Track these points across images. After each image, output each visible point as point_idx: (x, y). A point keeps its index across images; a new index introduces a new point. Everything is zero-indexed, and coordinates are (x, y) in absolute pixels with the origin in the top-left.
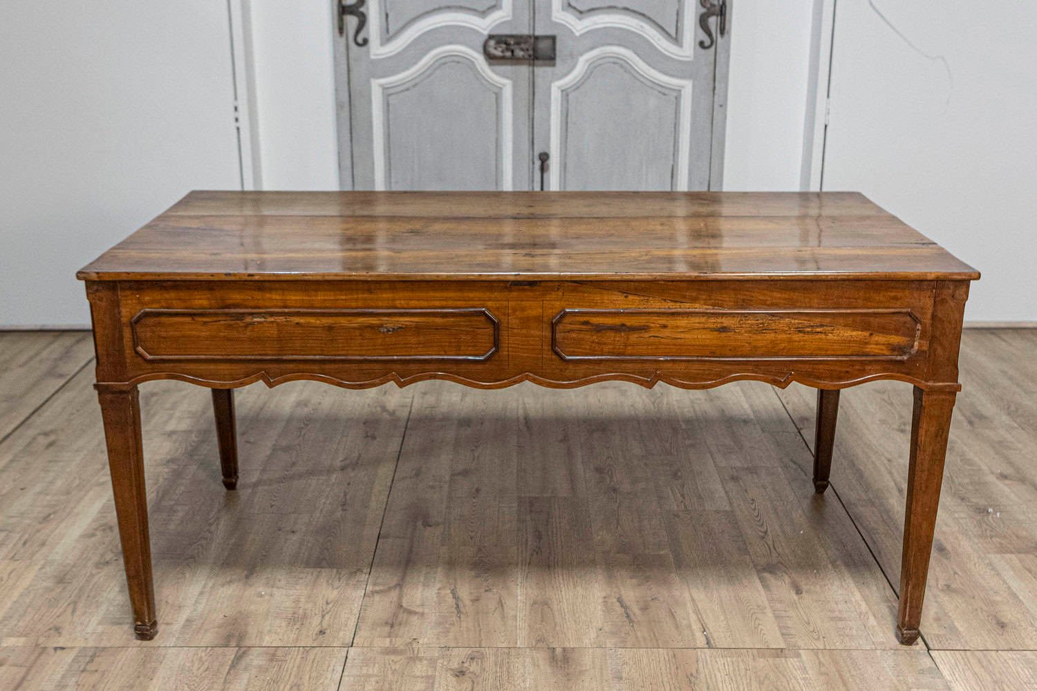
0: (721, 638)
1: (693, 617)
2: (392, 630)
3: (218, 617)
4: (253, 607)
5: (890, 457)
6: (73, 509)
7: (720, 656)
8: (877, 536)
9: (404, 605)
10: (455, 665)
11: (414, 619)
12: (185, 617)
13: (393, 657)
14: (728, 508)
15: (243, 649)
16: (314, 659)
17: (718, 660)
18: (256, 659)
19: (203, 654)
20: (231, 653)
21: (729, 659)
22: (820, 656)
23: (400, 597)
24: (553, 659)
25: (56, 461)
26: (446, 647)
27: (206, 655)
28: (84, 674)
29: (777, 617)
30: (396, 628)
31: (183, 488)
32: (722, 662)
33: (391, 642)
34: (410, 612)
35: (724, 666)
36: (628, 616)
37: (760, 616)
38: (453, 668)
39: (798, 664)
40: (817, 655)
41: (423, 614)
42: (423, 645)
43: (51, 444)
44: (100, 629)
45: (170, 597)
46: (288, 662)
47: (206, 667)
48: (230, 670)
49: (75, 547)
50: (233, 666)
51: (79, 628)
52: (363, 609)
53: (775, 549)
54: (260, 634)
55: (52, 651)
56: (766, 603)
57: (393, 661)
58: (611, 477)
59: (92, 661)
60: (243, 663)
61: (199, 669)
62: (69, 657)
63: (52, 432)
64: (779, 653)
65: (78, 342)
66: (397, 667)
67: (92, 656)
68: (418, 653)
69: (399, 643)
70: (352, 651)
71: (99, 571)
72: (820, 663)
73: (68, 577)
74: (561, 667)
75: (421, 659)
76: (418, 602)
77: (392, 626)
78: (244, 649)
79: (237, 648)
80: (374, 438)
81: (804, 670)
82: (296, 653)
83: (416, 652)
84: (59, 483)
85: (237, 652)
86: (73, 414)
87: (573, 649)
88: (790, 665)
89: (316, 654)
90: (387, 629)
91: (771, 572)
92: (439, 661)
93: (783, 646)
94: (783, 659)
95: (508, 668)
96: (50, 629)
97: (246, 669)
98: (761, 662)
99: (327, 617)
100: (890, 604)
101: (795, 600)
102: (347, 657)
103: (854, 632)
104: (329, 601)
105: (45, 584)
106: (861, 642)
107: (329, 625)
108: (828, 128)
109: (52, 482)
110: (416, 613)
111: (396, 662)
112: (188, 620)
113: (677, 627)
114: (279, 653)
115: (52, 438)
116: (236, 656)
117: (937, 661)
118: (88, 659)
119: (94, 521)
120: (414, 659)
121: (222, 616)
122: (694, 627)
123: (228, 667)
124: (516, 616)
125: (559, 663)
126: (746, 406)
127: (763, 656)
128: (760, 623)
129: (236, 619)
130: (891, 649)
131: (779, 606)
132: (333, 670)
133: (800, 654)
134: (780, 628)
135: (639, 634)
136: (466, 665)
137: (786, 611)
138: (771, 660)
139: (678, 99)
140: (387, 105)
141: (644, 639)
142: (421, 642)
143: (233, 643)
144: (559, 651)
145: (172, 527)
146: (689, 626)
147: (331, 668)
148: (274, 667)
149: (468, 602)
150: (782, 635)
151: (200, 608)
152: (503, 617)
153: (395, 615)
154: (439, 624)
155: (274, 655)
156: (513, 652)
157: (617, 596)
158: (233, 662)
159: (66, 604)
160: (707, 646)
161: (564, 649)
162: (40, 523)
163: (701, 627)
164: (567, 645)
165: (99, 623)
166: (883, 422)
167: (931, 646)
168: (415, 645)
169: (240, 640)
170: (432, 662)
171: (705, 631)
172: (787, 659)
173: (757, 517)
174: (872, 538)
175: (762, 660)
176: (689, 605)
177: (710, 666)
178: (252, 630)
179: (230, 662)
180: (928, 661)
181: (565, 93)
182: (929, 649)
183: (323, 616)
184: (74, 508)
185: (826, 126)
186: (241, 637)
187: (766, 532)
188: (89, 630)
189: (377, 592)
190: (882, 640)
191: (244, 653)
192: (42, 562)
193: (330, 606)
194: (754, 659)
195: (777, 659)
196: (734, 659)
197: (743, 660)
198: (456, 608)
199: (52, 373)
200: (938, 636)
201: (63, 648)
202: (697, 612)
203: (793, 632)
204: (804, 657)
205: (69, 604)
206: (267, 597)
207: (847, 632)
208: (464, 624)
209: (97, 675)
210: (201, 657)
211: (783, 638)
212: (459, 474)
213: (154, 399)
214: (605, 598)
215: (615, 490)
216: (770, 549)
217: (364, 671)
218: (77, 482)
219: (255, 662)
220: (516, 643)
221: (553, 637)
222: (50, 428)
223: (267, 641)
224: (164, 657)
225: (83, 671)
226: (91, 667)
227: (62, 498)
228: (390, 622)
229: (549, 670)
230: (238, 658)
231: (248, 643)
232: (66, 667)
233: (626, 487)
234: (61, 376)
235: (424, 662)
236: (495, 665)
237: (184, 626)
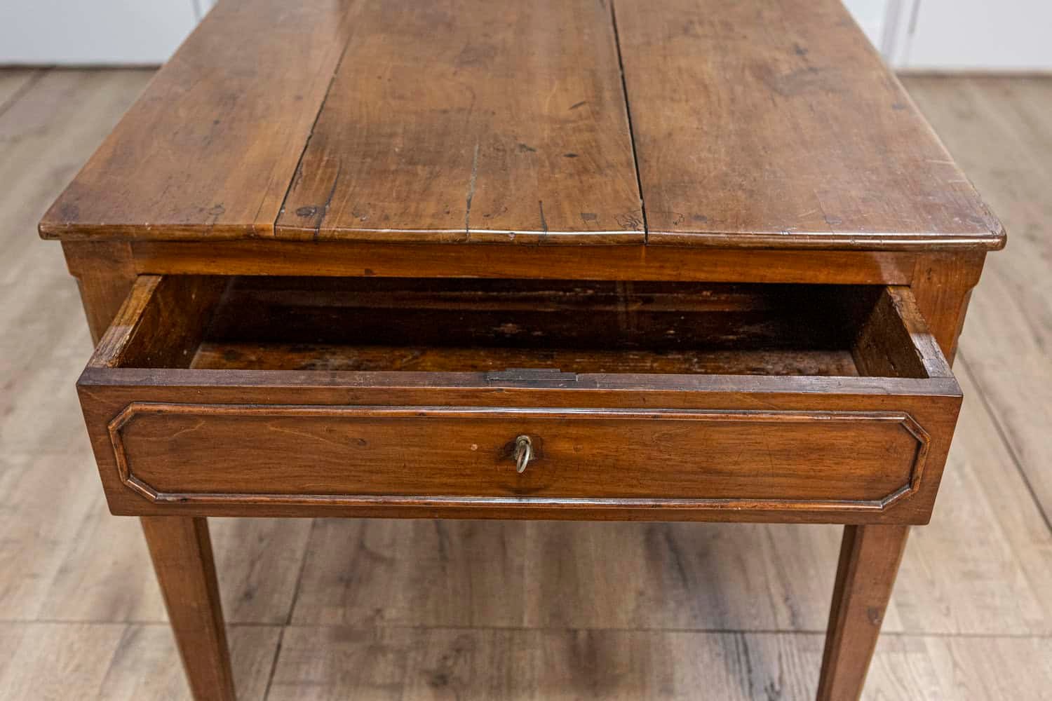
0: (811, 612)
1: (772, 571)
2: (348, 593)
9: (368, 544)
10: (433, 664)
11: (380, 570)
12: (59, 563)
13: (346, 645)
15: (134, 627)
19: (76, 637)
20: (115, 633)
22: (953, 646)
23: (362, 530)
26: (421, 626)
27: (80, 638)
30: (353, 587)
33: (345, 615)
34: (375, 558)
36: (679, 571)
38: (430, 668)
39: (923, 664)
40: (949, 647)
41: (392, 562)
42: (389, 623)
45: (43, 524)
47: (77, 662)
48: (110, 668)
50: (116, 662)
52: (309, 550)
57: (345, 653)
60: (133, 654)
61: (66, 666)
64: (896, 641)
66: (350, 664)
68: (381, 637)
69: (356, 617)
70: (289, 632)
72: (954, 663)
74: (585, 668)
75: (384, 651)
76: (387, 538)
77: (348, 584)
78: (136, 626)
79: (126, 625)
81: (932, 674)
83: (379, 636)
85: (125, 632)
87: (603, 632)
89: (238, 638)
90: (341, 590)
92: (411, 654)
95: (510, 670)
97: (133, 667)
99: (258, 566)
102: (280, 645)
107: (259, 581)
110: (381, 559)
111: (348, 657)
112: (62, 569)
116: (122, 640)
120: (377, 650)
121: (111, 562)
122: (773, 590)
123: (109, 663)
124: (523, 567)
125: (583, 662)
129: (129, 567)
132: (260, 672)
133: (925, 645)
135: (695, 604)
136: (450, 663)
142: (387, 615)
143: (121, 617)
144: (582, 635)
146: (766, 588)
147: (254, 669)
149: (456, 539)
150: (900, 608)
151: (83, 546)
152: (505, 568)
153: (354, 563)
154: (414, 581)
156: (517, 637)
158: (117, 653)
160: (793, 628)
161: (590, 633)
163: (783, 592)
164: (594, 624)
168: (378, 623)
169: (131, 610)
170: (402, 657)
171: (789, 598)
172: (908, 655)
176: (765, 546)
177: (798, 670)
178: (151, 590)
179: (112, 653)
183: (252, 564)
186: (134, 603)
190: (1036, 617)
191: (134, 633)
193: (265, 544)
195: (892, 653)
198: (439, 551)
203: (913, 599)
204: (932, 651)
207: (988, 600)
208: (450, 582)
210: (72, 643)
211: (900, 613)
214: (648, 534)
219: (148, 655)
220: (521, 620)
221: (575, 608)
224: (19, 641)
228: (346, 576)
235: (391, 656)
236: (491, 663)
237: (57, 581)
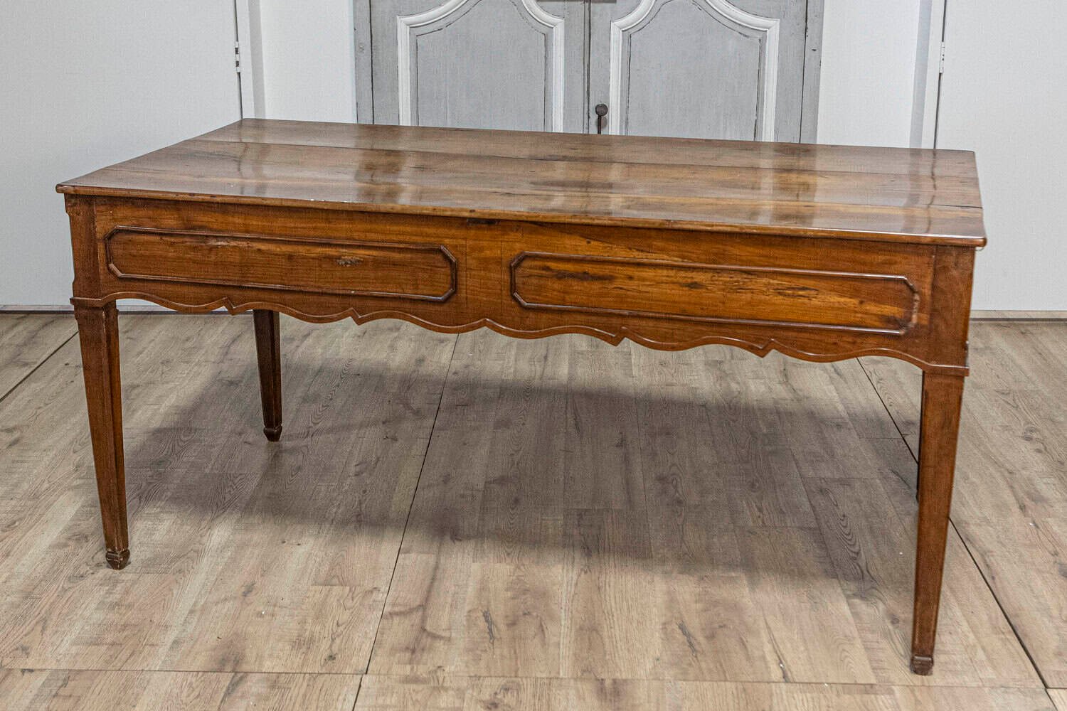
0: (800, 670)
1: (768, 648)
2: (414, 656)
3: (212, 640)
4: (250, 629)
5: (1011, 468)
6: (41, 515)
7: (799, 692)
8: (992, 558)
9: (428, 628)
10: (486, 695)
11: (440, 645)
12: (172, 638)
13: (414, 686)
14: (813, 525)
15: (239, 675)
16: (322, 687)
17: (795, 695)
18: (254, 686)
19: (194, 680)
20: (226, 679)
21: (808, 695)
22: (917, 694)
23: (424, 620)
24: (601, 690)
25: (22, 462)
26: (476, 676)
27: (197, 681)
28: (55, 699)
29: (867, 649)
30: (418, 654)
31: (169, 494)
32: (800, 698)
33: (412, 669)
34: (435, 637)
35: (803, 704)
36: (691, 645)
37: (847, 647)
38: (484, 699)
39: (890, 701)
40: (912, 691)
41: (449, 639)
42: (449, 673)
43: (16, 442)
44: (74, 650)
45: (156, 615)
46: (292, 689)
47: (197, 694)
48: (224, 697)
49: (43, 559)
50: (228, 693)
51: (50, 649)
52: (380, 632)
53: (868, 572)
54: (260, 658)
55: (19, 674)
56: (856, 634)
57: (414, 690)
58: (676, 487)
59: (65, 684)
60: (241, 689)
61: (189, 696)
62: (39, 680)
63: (14, 428)
64: (869, 689)
65: (46, 325)
66: (419, 697)
67: (65, 680)
68: (443, 681)
69: (421, 671)
70: (366, 679)
71: (74, 585)
72: (917, 700)
73: (36, 591)
74: (610, 700)
75: (446, 690)
76: (444, 625)
77: (413, 651)
78: (242, 674)
79: (233, 674)
80: (395, 439)
81: (897, 708)
82: (301, 679)
83: (441, 682)
84: (25, 486)
85: (233, 677)
86: (40, 408)
87: (625, 681)
88: (881, 703)
89: (325, 681)
90: (408, 655)
91: (862, 598)
92: (468, 691)
93: (873, 681)
94: (873, 696)
95: (549, 701)
96: (17, 649)
97: (242, 697)
98: (846, 699)
99: (338, 641)
100: (1003, 636)
101: (889, 630)
102: (360, 686)
103: (959, 667)
104: (340, 623)
105: (9, 599)
106: (966, 679)
107: (340, 650)
108: (943, 77)
109: (16, 485)
110: (440, 638)
111: (417, 693)
112: (175, 642)
113: (748, 658)
114: (282, 679)
115: (16, 435)
116: (231, 682)
117: (1056, 700)
118: (60, 683)
119: (67, 529)
120: (439, 688)
121: (215, 637)
122: (768, 658)
123: (222, 695)
124: (559, 644)
125: (609, 697)
126: (841, 407)
127: (850, 693)
128: (847, 654)
129: (232, 641)
130: (1002, 687)
131: (870, 636)
132: (345, 700)
133: (893, 691)
134: (870, 661)
135: (703, 665)
136: (499, 697)
137: (878, 642)
138: (858, 697)
139: (762, 41)
140: (416, 48)
141: (710, 671)
142: (447, 669)
143: (229, 668)
144: (608, 683)
145: (157, 537)
146: (763, 658)
147: (341, 698)
148: (276, 695)
149: (502, 627)
150: (874, 669)
151: (190, 629)
152: (544, 644)
153: (417, 640)
154: (468, 650)
155: (275, 682)
156: (555, 682)
157: (679, 622)
158: (228, 689)
159: (34, 622)
160: (783, 680)
161: (615, 681)
162: (3, 531)
163: (777, 659)
164: (618, 676)
165: (74, 643)
166: (1006, 428)
167: (1049, 684)
168: (439, 673)
169: (236, 664)
170: (460, 693)
171: (781, 662)
172: (878, 696)
173: (849, 534)
174: (985, 562)
175: (847, 697)
176: (764, 636)
177: (786, 702)
178: (251, 655)
179: (224, 689)
180: (1045, 700)
181: (627, 33)
182: (1046, 687)
183: (333, 640)
184: (44, 514)
185: (940, 74)
186: (238, 662)
187: (858, 553)
188: (62, 650)
189: (397, 614)
190: (991, 676)
191: (241, 679)
192: (6, 575)
193: (341, 628)
194: (838, 695)
195: (866, 696)
196: (815, 695)
197: (825, 696)
198: (489, 633)
199: (15, 361)
200: (1059, 673)
201: (31, 671)
202: (773, 641)
203: (886, 665)
204: (898, 694)
205: (37, 623)
206: (267, 618)
207: (950, 667)
208: (498, 652)
209: (71, 701)
210: (191, 684)
211: (874, 672)
212: (494, 481)
213: (136, 391)
214: (664, 624)
215: (679, 502)
216: (862, 572)
217: (380, 701)
218: (46, 485)
219: (254, 690)
220: (559, 673)
221: (603, 667)
222: (11, 424)
223: (268, 665)
224: (148, 682)
225: (54, 696)
226: (62, 692)
227: (30, 503)
228: (411, 647)
229: (596, 704)
230: (234, 685)
231: (245, 668)
232: (35, 692)
233: (694, 499)
234: (26, 364)
235: (451, 692)
236: (534, 696)
237: (172, 648)
